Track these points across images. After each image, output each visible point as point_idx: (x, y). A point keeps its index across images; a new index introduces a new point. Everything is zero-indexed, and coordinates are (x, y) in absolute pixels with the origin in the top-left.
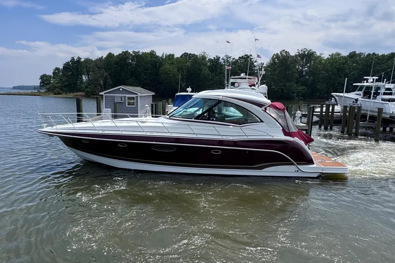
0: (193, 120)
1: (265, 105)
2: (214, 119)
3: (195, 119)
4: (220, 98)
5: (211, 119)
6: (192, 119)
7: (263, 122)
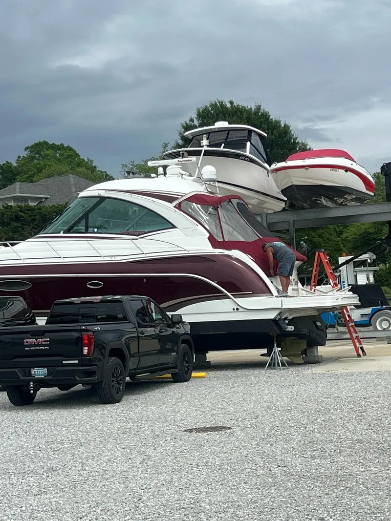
0: (61, 234)
1: (177, 198)
2: (96, 230)
3: (64, 233)
4: (103, 194)
5: (90, 230)
6: (59, 233)
7: (176, 227)
